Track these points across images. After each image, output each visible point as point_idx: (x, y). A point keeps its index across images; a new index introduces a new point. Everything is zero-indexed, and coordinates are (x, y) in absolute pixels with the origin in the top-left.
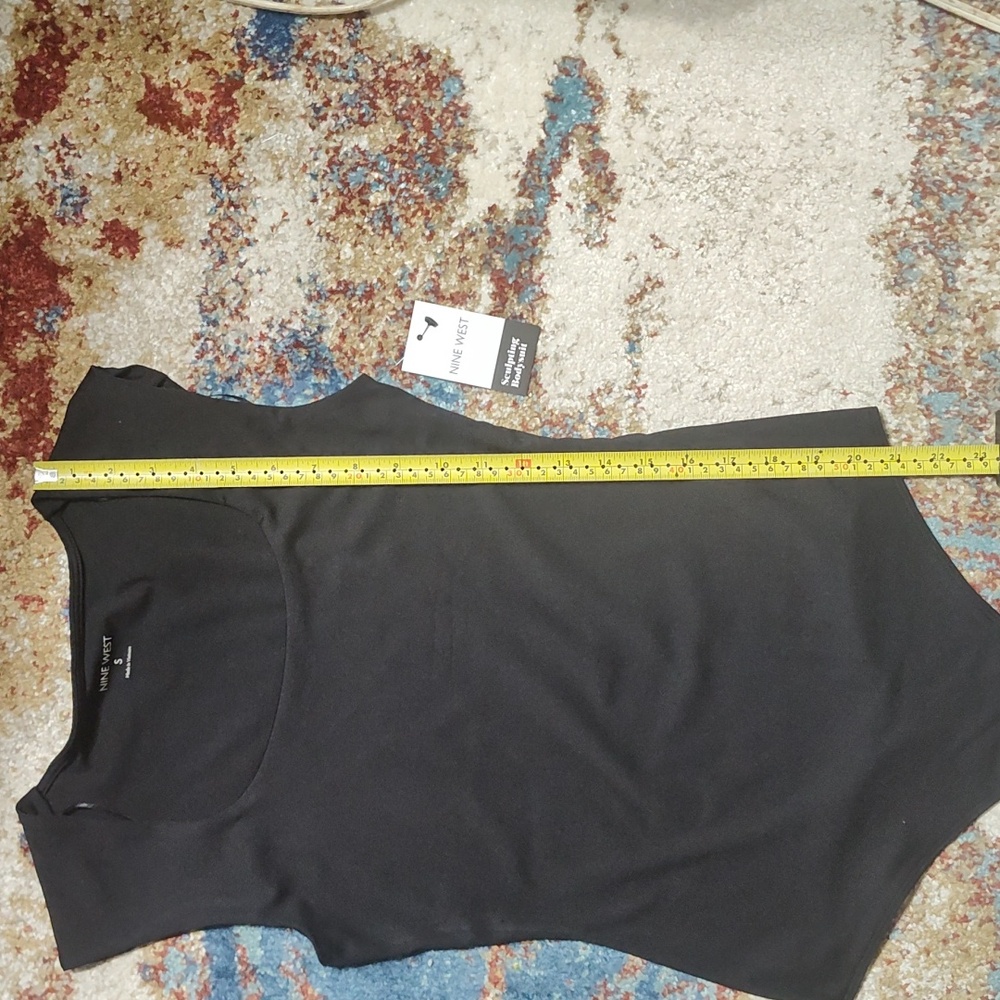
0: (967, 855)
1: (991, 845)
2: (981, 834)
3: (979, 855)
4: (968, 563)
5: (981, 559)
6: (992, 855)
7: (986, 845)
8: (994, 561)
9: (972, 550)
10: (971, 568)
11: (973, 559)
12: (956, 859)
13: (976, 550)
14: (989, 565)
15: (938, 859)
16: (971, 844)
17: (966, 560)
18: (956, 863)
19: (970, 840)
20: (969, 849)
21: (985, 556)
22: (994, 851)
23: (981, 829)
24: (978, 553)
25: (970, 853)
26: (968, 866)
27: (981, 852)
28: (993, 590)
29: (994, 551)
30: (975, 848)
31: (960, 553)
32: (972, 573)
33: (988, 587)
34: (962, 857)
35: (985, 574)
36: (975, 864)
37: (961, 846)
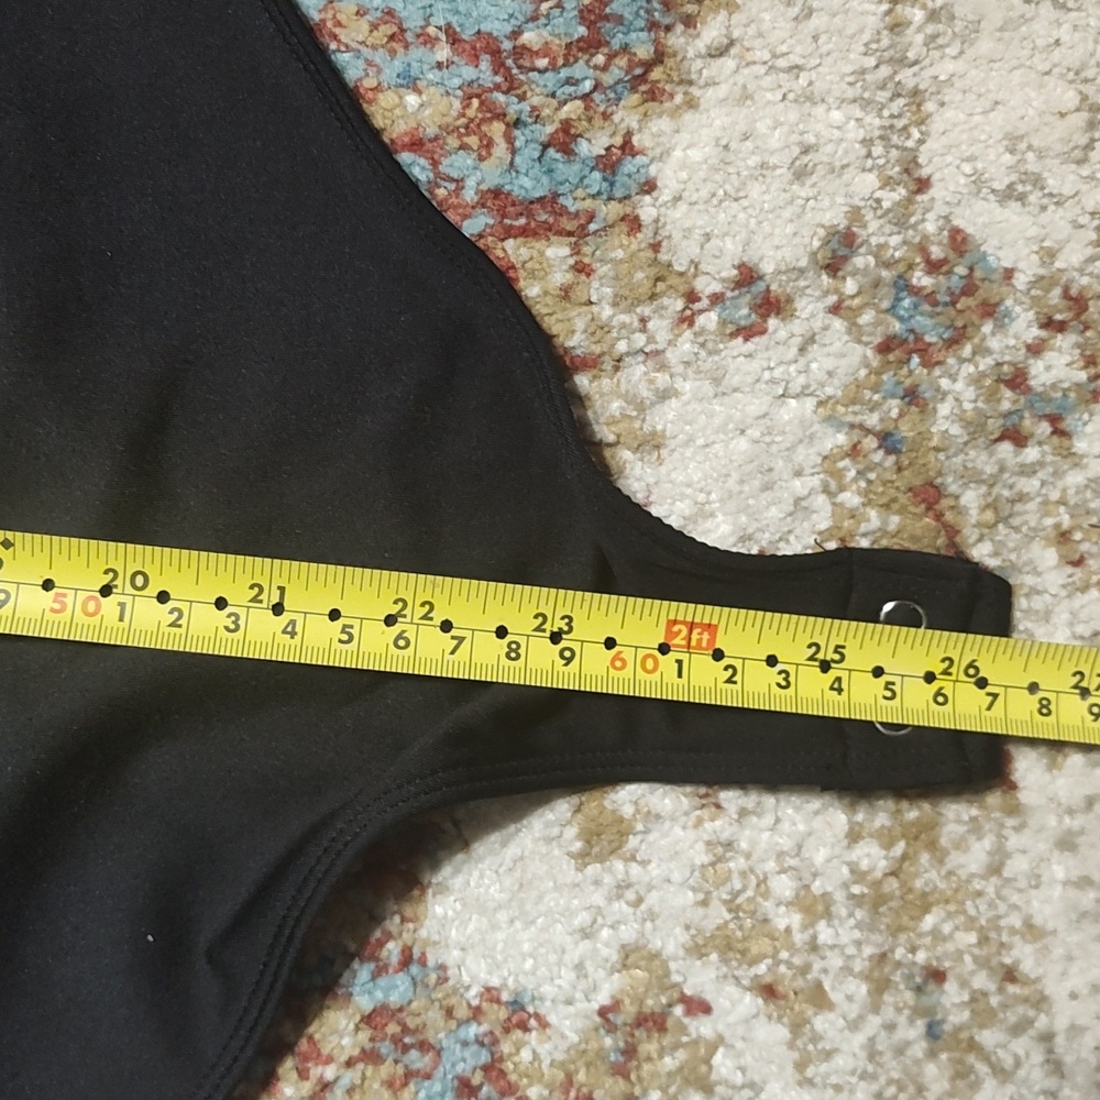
0: (385, 1048)
1: (462, 1012)
2: (433, 977)
3: (424, 1046)
4: (398, 65)
5: (443, 52)
6: (465, 1044)
7: (449, 1013)
8: (485, 63)
9: (413, 22)
10: (411, 83)
11: (417, 53)
12: (349, 1063)
13: (427, 19)
14: (469, 72)
15: (288, 1067)
16: (401, 1009)
17: (393, 53)
18: (350, 1077)
19: (395, 999)
20: (393, 1028)
21: (454, 39)
22: (473, 1030)
23: (431, 962)
24: (431, 30)
25: (396, 1040)
26: (390, 1084)
27: (430, 1036)
28: (481, 159)
29: (486, 27)
30: (411, 1022)
31: (374, 27)
32: (412, 100)
33: (463, 147)
34: (370, 1056)
35: (457, 104)
36: (409, 1075)
37: (368, 1019)
